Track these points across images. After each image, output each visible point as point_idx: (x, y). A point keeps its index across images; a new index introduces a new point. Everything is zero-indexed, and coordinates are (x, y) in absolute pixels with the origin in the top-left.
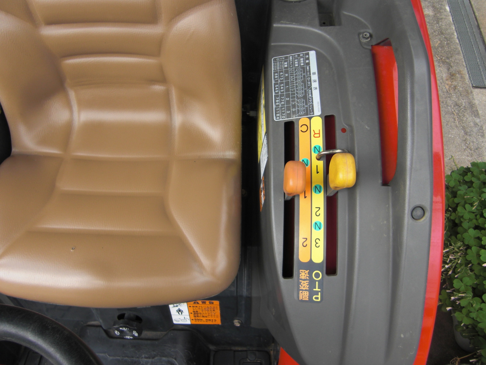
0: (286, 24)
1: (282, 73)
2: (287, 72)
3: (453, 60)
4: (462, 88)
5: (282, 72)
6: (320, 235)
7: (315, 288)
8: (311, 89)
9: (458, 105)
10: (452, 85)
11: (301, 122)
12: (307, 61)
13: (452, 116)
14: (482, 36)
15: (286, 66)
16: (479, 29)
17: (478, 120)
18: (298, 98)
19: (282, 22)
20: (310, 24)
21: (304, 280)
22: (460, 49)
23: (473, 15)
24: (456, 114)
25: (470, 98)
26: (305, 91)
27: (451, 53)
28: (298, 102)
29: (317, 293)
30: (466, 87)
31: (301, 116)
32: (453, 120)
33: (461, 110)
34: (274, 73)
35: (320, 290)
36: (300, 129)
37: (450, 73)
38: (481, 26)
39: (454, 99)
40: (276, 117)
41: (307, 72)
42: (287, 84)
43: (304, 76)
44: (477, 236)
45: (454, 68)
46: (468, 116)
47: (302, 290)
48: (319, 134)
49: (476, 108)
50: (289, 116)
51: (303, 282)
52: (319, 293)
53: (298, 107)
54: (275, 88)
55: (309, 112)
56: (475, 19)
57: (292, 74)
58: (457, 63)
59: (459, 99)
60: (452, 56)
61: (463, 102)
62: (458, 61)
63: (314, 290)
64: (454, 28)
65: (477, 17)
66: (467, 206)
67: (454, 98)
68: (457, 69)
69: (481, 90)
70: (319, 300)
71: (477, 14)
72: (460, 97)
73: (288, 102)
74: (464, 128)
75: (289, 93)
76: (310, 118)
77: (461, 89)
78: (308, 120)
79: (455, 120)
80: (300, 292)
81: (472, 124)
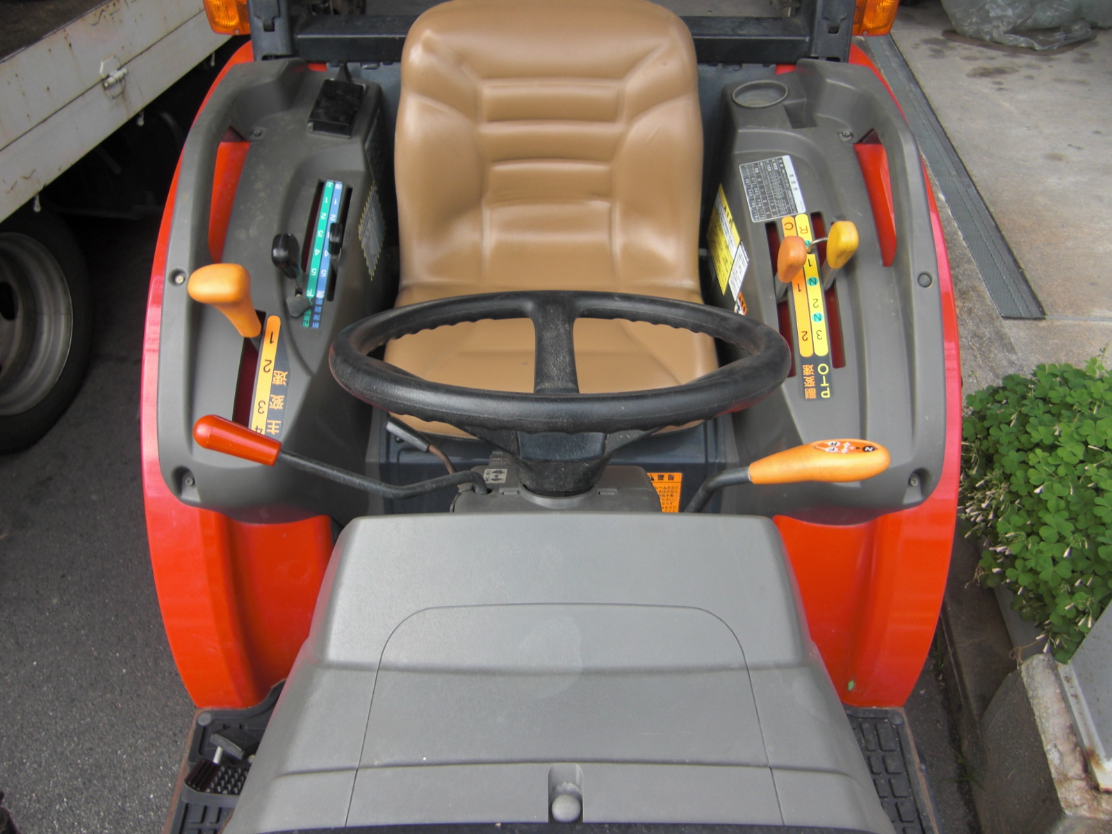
0: (753, 128)
1: (753, 179)
2: (760, 177)
3: (961, 272)
4: (982, 311)
5: (754, 177)
6: (821, 326)
7: (823, 383)
8: (791, 190)
9: (979, 337)
10: (964, 307)
11: (784, 221)
12: (782, 165)
13: (970, 351)
14: (1006, 242)
15: (757, 171)
16: (1000, 231)
17: (1014, 358)
18: (776, 199)
19: (748, 126)
20: (782, 127)
21: (809, 376)
22: (970, 255)
23: (986, 211)
24: (976, 350)
25: (996, 325)
26: (785, 193)
27: (957, 261)
28: (777, 203)
29: (825, 389)
30: (989, 310)
31: (783, 215)
32: (972, 358)
33: (984, 342)
34: (745, 179)
35: (828, 385)
36: (784, 227)
37: (959, 289)
38: (1001, 227)
39: (970, 328)
40: (755, 219)
41: (783, 175)
42: (762, 187)
43: (781, 179)
44: (1022, 459)
45: (965, 283)
46: (996, 352)
47: (808, 388)
48: (807, 229)
49: (1009, 339)
50: (769, 216)
51: (808, 378)
52: (828, 389)
53: (778, 207)
54: (748, 193)
55: (792, 211)
56: (990, 217)
57: (766, 178)
58: (969, 275)
59: (978, 327)
60: (958, 266)
61: (987, 332)
62: (970, 273)
63: (822, 385)
64: (956, 225)
65: (994, 215)
66: (1003, 426)
67: (971, 325)
68: (970, 284)
69: (1016, 322)
70: (829, 396)
71: (992, 210)
72: (980, 325)
73: (766, 204)
74: (992, 369)
75: (765, 195)
76: (794, 217)
77: (980, 313)
78: (793, 218)
79: (975, 357)
80: (806, 389)
81: (1005, 363)
